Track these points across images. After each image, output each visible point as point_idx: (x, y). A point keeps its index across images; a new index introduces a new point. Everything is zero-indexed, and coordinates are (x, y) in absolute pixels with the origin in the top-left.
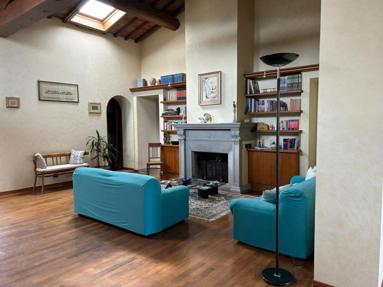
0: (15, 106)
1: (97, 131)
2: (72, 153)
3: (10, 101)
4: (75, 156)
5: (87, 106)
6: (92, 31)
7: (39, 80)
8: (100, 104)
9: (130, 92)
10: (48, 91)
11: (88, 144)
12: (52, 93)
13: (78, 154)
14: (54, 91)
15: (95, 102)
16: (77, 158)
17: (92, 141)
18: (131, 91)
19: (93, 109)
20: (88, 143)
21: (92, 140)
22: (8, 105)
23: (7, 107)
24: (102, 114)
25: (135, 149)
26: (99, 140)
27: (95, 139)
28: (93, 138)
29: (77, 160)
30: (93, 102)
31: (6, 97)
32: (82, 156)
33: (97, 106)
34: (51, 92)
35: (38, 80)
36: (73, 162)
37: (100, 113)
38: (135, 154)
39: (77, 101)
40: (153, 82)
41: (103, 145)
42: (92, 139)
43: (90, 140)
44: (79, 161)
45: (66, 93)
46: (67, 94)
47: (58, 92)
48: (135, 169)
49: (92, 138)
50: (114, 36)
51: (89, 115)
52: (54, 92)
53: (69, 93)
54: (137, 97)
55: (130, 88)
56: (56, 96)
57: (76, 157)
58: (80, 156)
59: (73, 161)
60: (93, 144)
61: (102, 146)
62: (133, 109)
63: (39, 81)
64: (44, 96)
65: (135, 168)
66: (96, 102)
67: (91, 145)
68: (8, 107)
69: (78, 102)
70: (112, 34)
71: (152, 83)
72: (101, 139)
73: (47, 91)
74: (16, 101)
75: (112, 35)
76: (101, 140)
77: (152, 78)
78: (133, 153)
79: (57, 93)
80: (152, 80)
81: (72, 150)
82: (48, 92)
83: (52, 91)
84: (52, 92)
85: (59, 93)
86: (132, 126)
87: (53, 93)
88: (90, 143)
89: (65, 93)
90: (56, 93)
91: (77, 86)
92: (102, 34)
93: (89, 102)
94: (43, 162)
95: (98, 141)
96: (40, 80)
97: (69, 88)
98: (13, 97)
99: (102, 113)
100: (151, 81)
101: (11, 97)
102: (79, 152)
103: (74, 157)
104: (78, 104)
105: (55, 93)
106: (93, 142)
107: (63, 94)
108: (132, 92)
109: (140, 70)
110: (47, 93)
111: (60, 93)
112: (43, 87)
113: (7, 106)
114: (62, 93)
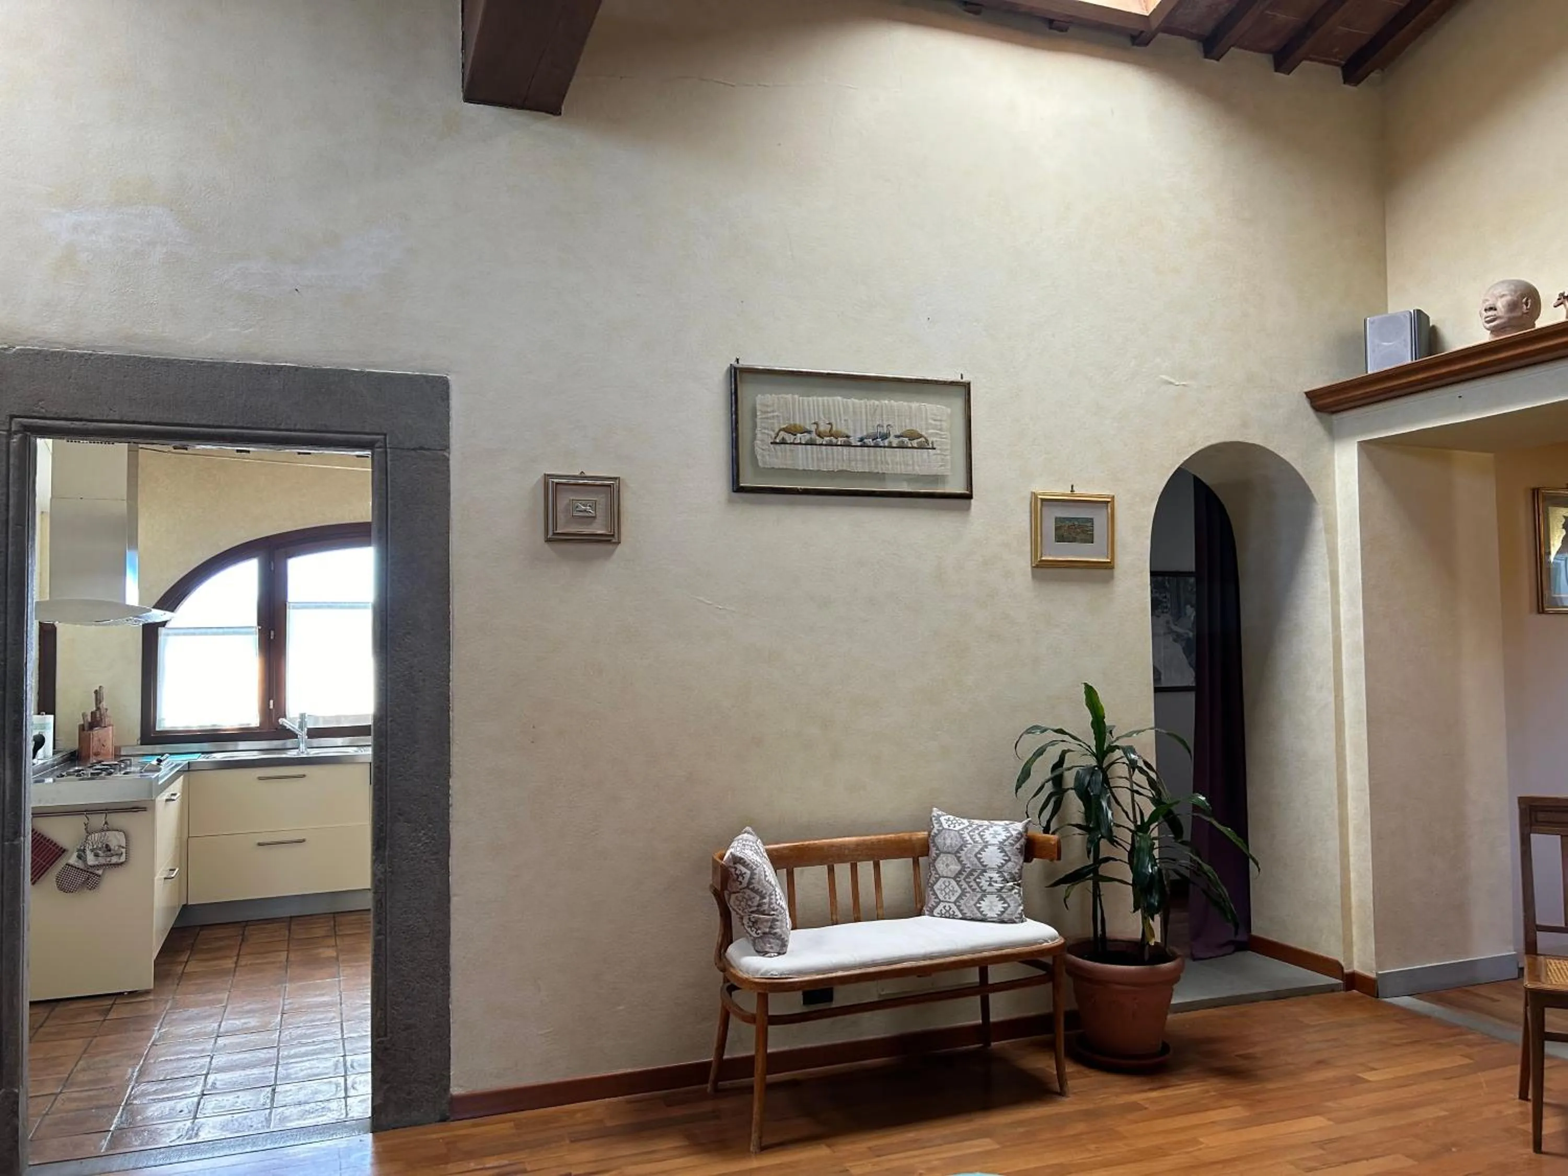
0: (599, 529)
1: (1090, 692)
2: (939, 840)
3: (564, 500)
4: (964, 866)
5: (1022, 521)
6: (1063, 29)
7: (737, 360)
8: (1107, 504)
9: (1310, 411)
10: (789, 430)
11: (1028, 781)
12: (811, 443)
13: (982, 850)
14: (823, 428)
15: (1077, 491)
16: (985, 884)
17: (1056, 759)
18: (1317, 409)
19: (1060, 538)
20: (1025, 774)
21: (1052, 756)
22: (555, 526)
23: (548, 540)
24: (1118, 572)
25: (1343, 823)
26: (1102, 752)
27: (1072, 745)
28: (1060, 737)
29: (984, 894)
30: (1060, 490)
31: (547, 476)
32: (1015, 865)
33: (1091, 520)
34: (806, 437)
35: (733, 362)
36: (954, 908)
37: (1109, 566)
38: (1344, 853)
39: (960, 489)
40: (1518, 314)
41: (1133, 792)
42: (1053, 743)
43: (1040, 752)
44: (999, 906)
45: (895, 442)
46: (902, 446)
47: (848, 437)
48: (1347, 971)
49: (1051, 736)
50: (1208, 53)
51: (1034, 576)
52: (820, 435)
53: (913, 436)
54: (1364, 446)
55: (1307, 390)
56: (837, 459)
57: (971, 874)
58: (1000, 869)
59: (955, 903)
60: (1058, 781)
61: (1124, 797)
62: (1331, 529)
63: (735, 369)
64: (760, 464)
65: (1351, 963)
66: (1084, 490)
67: (1049, 788)
68: (555, 538)
69: (969, 497)
70: (1191, 36)
71: (1510, 319)
72: (1112, 749)
73: (784, 430)
74: (601, 499)
75: (1191, 47)
76: (1118, 753)
77: (1510, 282)
78: (1334, 845)
79: (841, 440)
80: (1509, 298)
81: (936, 812)
82: (789, 438)
83: (813, 428)
84: (814, 435)
85: (853, 441)
86: (1327, 650)
87: (819, 440)
88: (1042, 771)
89: (886, 443)
90: (834, 440)
91: (962, 390)
92: (1128, 42)
93: (1034, 495)
94: (766, 907)
95: (1093, 762)
96: (744, 363)
97: (914, 405)
98: (588, 474)
99: (1123, 561)
100: (1501, 304)
101: (577, 473)
102: (988, 836)
103: (960, 873)
104: (968, 508)
105: (830, 444)
106: (1060, 763)
107: (877, 446)
108: (1325, 416)
109: (1382, 260)
110: (783, 442)
111: (861, 440)
112: (758, 407)
113: (550, 535)
114: (869, 441)
